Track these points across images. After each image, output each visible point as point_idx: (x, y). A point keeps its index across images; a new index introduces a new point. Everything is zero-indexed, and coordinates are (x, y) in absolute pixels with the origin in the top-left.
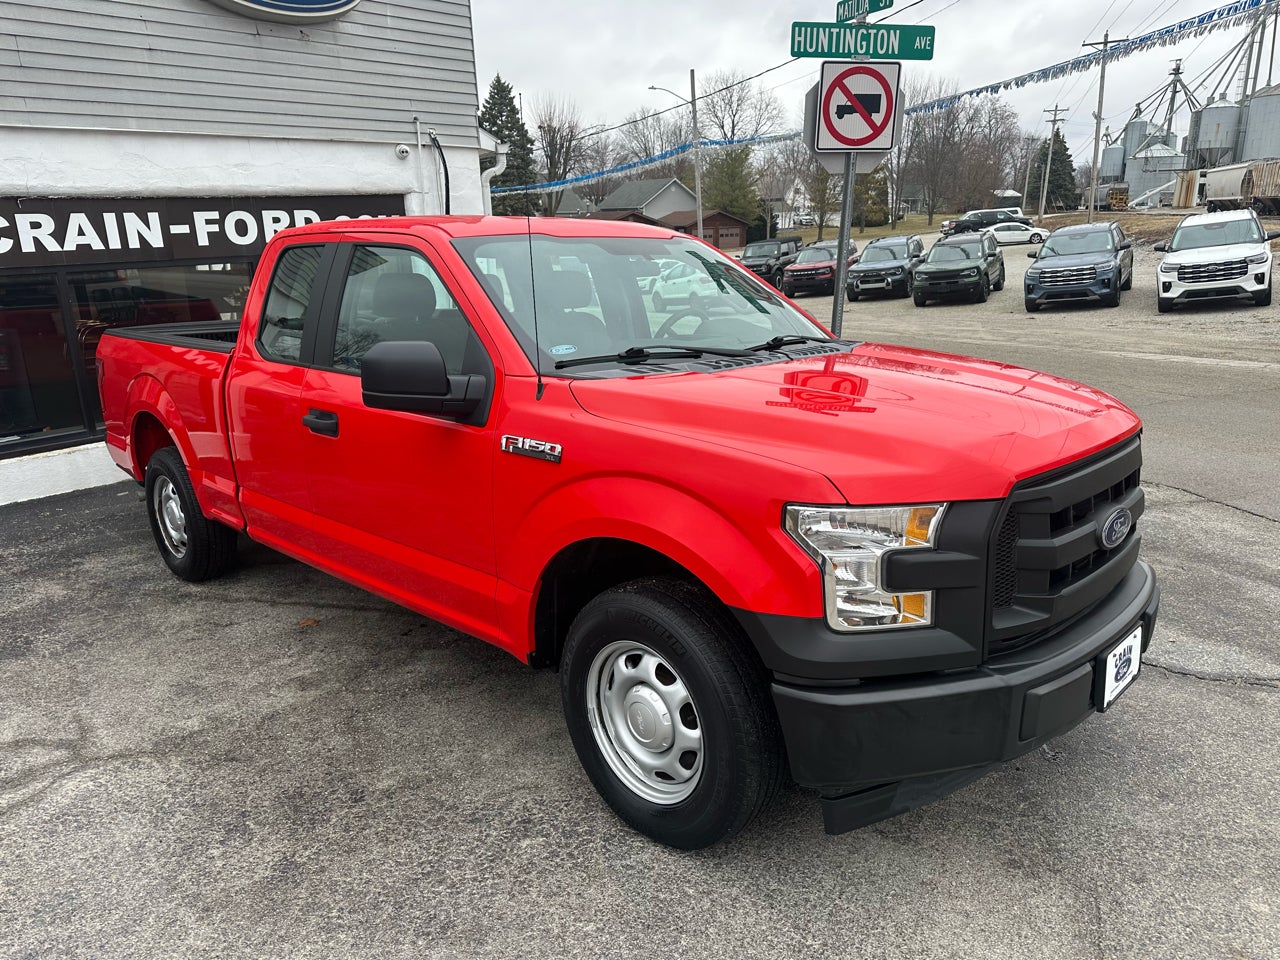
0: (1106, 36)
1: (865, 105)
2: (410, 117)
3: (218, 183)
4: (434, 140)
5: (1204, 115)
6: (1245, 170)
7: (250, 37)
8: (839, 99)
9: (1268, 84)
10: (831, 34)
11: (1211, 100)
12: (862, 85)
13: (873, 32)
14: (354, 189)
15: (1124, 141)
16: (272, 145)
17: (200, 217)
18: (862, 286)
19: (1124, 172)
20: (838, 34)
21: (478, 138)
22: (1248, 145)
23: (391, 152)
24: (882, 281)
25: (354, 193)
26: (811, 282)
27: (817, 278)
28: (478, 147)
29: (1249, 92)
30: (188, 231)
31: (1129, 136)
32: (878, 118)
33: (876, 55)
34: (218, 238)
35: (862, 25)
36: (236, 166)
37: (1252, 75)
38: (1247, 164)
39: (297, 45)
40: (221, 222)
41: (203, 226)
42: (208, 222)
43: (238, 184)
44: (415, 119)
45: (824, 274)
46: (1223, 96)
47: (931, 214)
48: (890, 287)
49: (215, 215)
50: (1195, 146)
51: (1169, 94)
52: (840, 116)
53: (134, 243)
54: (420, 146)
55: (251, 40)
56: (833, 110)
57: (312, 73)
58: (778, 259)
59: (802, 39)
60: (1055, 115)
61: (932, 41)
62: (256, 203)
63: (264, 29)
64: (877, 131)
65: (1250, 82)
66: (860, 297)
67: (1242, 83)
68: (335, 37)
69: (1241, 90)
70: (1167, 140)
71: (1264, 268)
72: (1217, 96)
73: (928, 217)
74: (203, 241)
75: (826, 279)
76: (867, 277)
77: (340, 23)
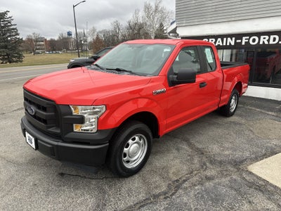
17: (244, 38)
30: (240, 41)
34: (247, 43)
41: (244, 40)
49: (248, 38)
53: (228, 44)
62: (260, 34)
74: (243, 44)
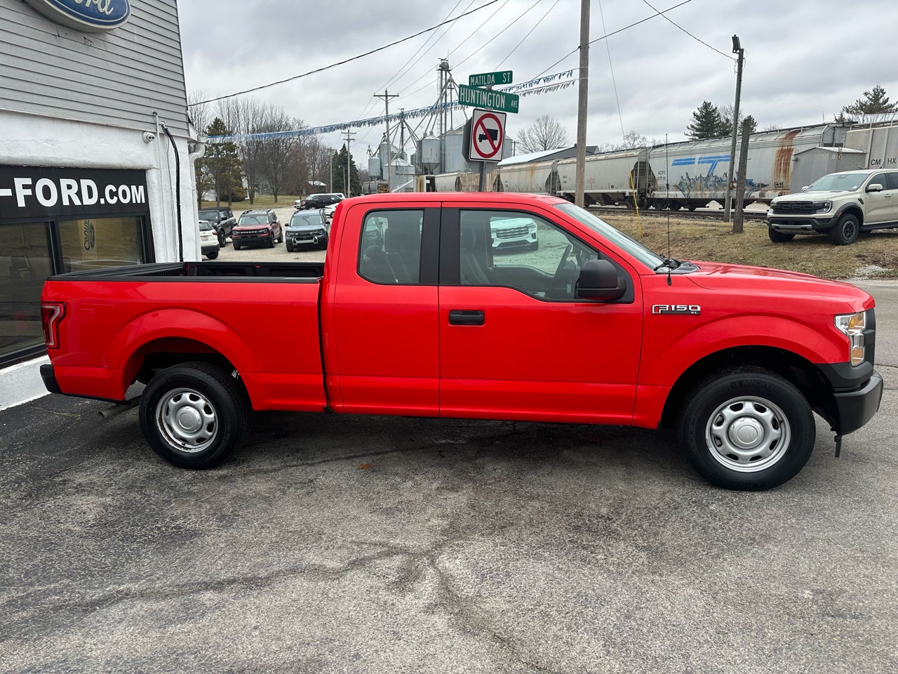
0: (386, 92)
1: (491, 135)
2: (150, 111)
3: (36, 155)
4: (166, 131)
5: (423, 142)
6: (456, 177)
7: (53, 37)
8: (480, 131)
9: (452, 129)
10: (476, 93)
11: (425, 135)
12: (490, 124)
13: (494, 95)
14: (120, 164)
15: (380, 154)
16: (68, 125)
17: (19, 182)
18: (298, 242)
19: (382, 174)
20: (479, 94)
21: (188, 131)
22: (447, 162)
23: (139, 137)
24: (312, 238)
25: (119, 167)
26: (254, 239)
27: (259, 236)
28: (188, 137)
29: (443, 132)
30: (11, 194)
31: (382, 153)
32: (496, 143)
33: (495, 108)
34: (31, 200)
35: (490, 90)
36: (47, 141)
37: (443, 122)
38: (456, 174)
39: (83, 48)
40: (32, 187)
41: (21, 190)
42: (25, 187)
43: (49, 156)
44: (154, 113)
45: (263, 233)
46: (431, 133)
47: (276, 196)
48: (317, 243)
49: (28, 181)
50: (421, 161)
51: (400, 129)
52: (481, 141)
54: (158, 134)
55: (53, 40)
56: (477, 137)
57: (92, 71)
58: (219, 223)
59: (464, 94)
60: (349, 136)
61: (518, 103)
62: (57, 172)
63: (62, 32)
64: (496, 150)
65: (443, 126)
66: (295, 249)
67: (439, 126)
68: (105, 45)
69: (439, 131)
70: (402, 156)
71: (535, 231)
72: (428, 134)
73: (273, 197)
74: (21, 203)
75: (264, 237)
76: (301, 235)
77: (107, 35)
